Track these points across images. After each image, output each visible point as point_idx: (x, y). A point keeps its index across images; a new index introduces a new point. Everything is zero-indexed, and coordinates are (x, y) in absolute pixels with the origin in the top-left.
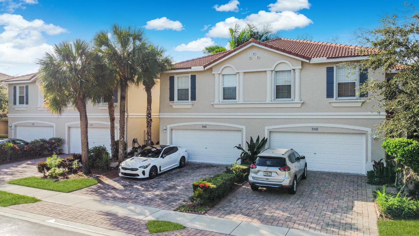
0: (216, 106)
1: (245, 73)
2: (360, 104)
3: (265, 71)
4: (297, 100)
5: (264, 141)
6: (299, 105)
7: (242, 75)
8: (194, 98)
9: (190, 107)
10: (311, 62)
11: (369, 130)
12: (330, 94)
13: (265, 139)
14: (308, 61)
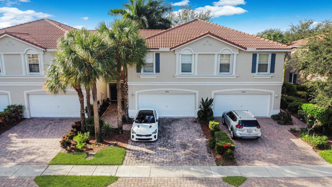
0: (176, 77)
1: (199, 54)
2: (270, 77)
3: (214, 54)
4: (234, 74)
5: (211, 101)
6: (235, 78)
7: (197, 56)
8: (158, 71)
9: (156, 77)
10: (246, 51)
11: (273, 92)
12: (253, 71)
13: (212, 99)
14: (244, 50)
